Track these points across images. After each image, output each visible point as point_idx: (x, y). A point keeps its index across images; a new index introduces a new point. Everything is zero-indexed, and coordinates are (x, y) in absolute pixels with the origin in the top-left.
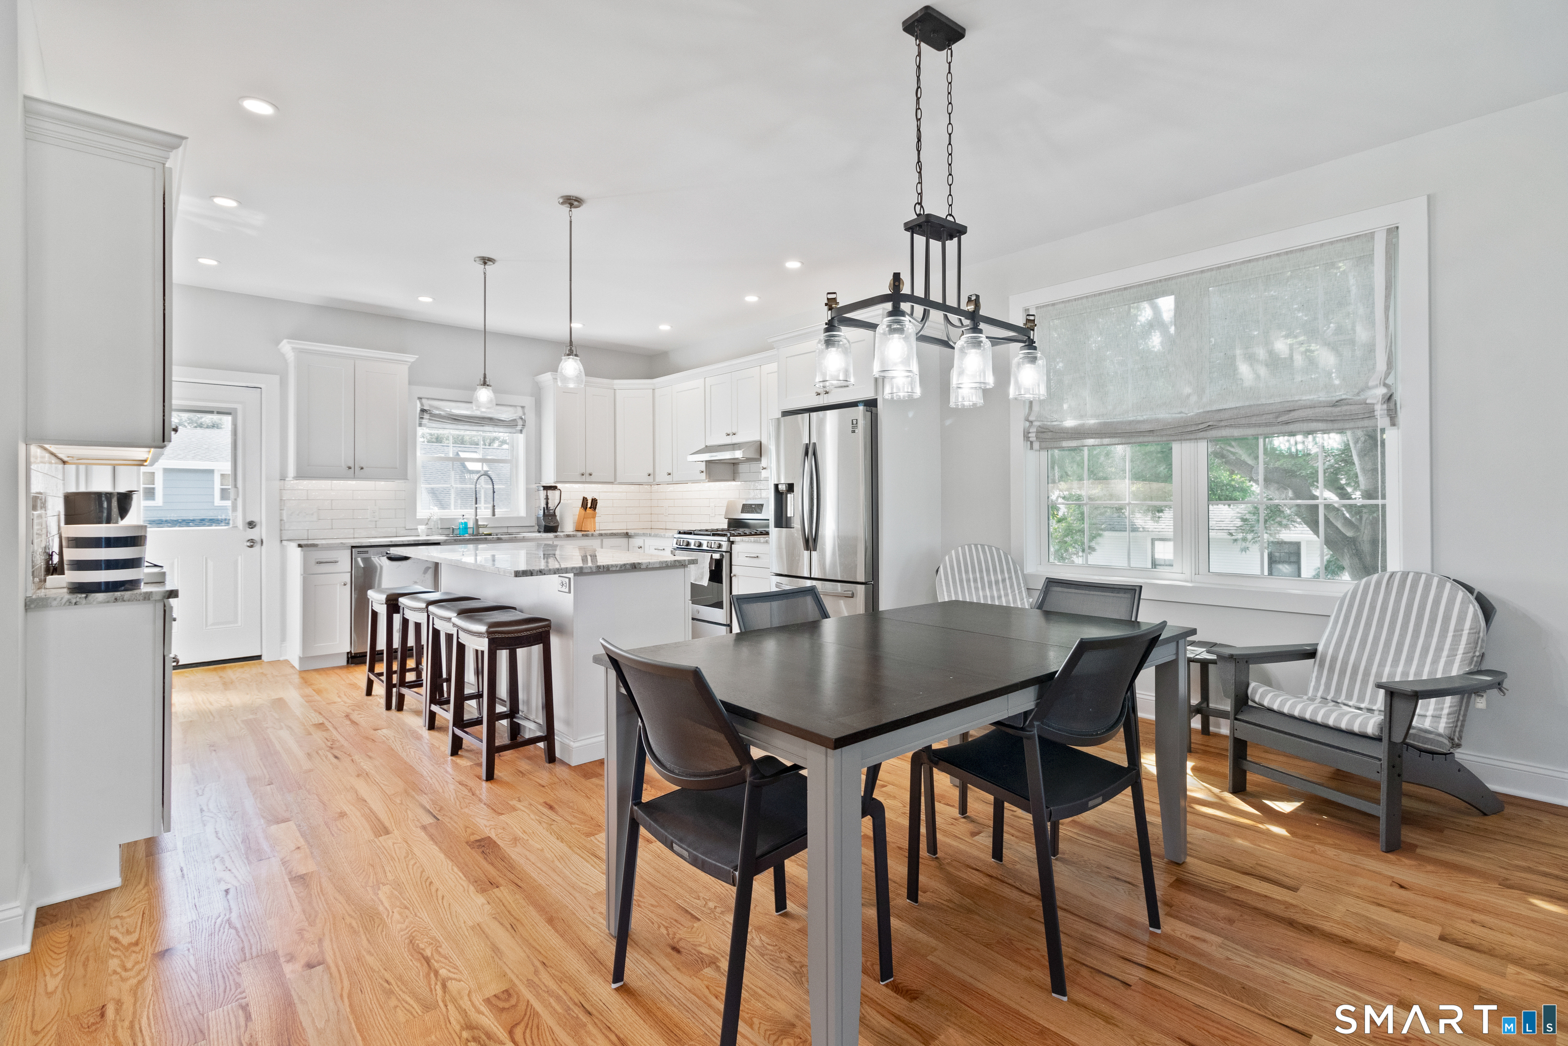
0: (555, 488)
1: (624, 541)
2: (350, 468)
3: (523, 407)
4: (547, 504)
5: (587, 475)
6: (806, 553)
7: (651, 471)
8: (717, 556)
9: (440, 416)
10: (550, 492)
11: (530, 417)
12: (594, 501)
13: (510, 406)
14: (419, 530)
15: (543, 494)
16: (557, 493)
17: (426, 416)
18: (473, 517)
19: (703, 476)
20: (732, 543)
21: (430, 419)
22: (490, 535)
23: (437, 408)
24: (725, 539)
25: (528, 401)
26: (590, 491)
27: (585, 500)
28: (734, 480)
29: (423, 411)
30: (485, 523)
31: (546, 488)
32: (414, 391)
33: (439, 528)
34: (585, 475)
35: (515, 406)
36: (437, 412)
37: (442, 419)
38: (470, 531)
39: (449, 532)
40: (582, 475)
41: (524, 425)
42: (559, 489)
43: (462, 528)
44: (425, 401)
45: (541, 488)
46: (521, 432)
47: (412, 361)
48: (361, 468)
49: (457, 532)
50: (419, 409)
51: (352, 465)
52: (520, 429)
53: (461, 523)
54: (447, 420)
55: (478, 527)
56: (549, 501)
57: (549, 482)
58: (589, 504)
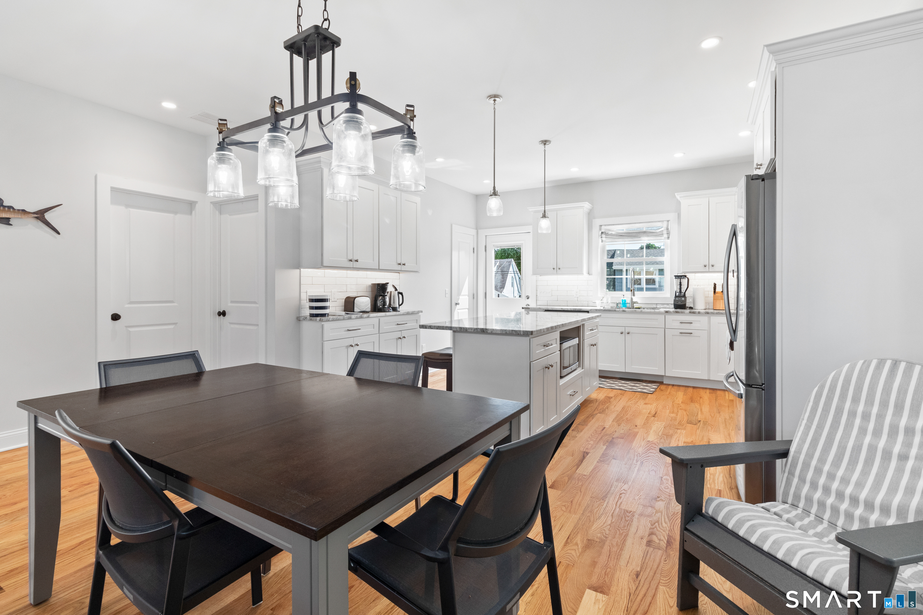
0: (683, 277)
2: (554, 269)
3: (668, 221)
5: (710, 267)
9: (612, 235)
10: (682, 280)
11: (674, 228)
13: (659, 221)
15: (677, 281)
16: (686, 280)
17: (603, 236)
21: (606, 237)
22: (639, 308)
23: (609, 230)
25: (672, 216)
27: (715, 286)
29: (602, 233)
30: (638, 301)
32: (597, 222)
33: (609, 303)
34: (708, 266)
35: (663, 221)
36: (610, 233)
37: (614, 236)
38: (628, 305)
39: (615, 305)
40: (705, 266)
41: (668, 233)
42: (687, 278)
43: (623, 303)
44: (603, 227)
45: (674, 277)
46: (668, 238)
47: (587, 206)
48: (559, 269)
49: (619, 305)
50: (600, 232)
51: (555, 267)
52: (667, 236)
53: (623, 300)
54: (617, 237)
55: (633, 303)
56: (682, 286)
57: (680, 274)
58: (719, 289)
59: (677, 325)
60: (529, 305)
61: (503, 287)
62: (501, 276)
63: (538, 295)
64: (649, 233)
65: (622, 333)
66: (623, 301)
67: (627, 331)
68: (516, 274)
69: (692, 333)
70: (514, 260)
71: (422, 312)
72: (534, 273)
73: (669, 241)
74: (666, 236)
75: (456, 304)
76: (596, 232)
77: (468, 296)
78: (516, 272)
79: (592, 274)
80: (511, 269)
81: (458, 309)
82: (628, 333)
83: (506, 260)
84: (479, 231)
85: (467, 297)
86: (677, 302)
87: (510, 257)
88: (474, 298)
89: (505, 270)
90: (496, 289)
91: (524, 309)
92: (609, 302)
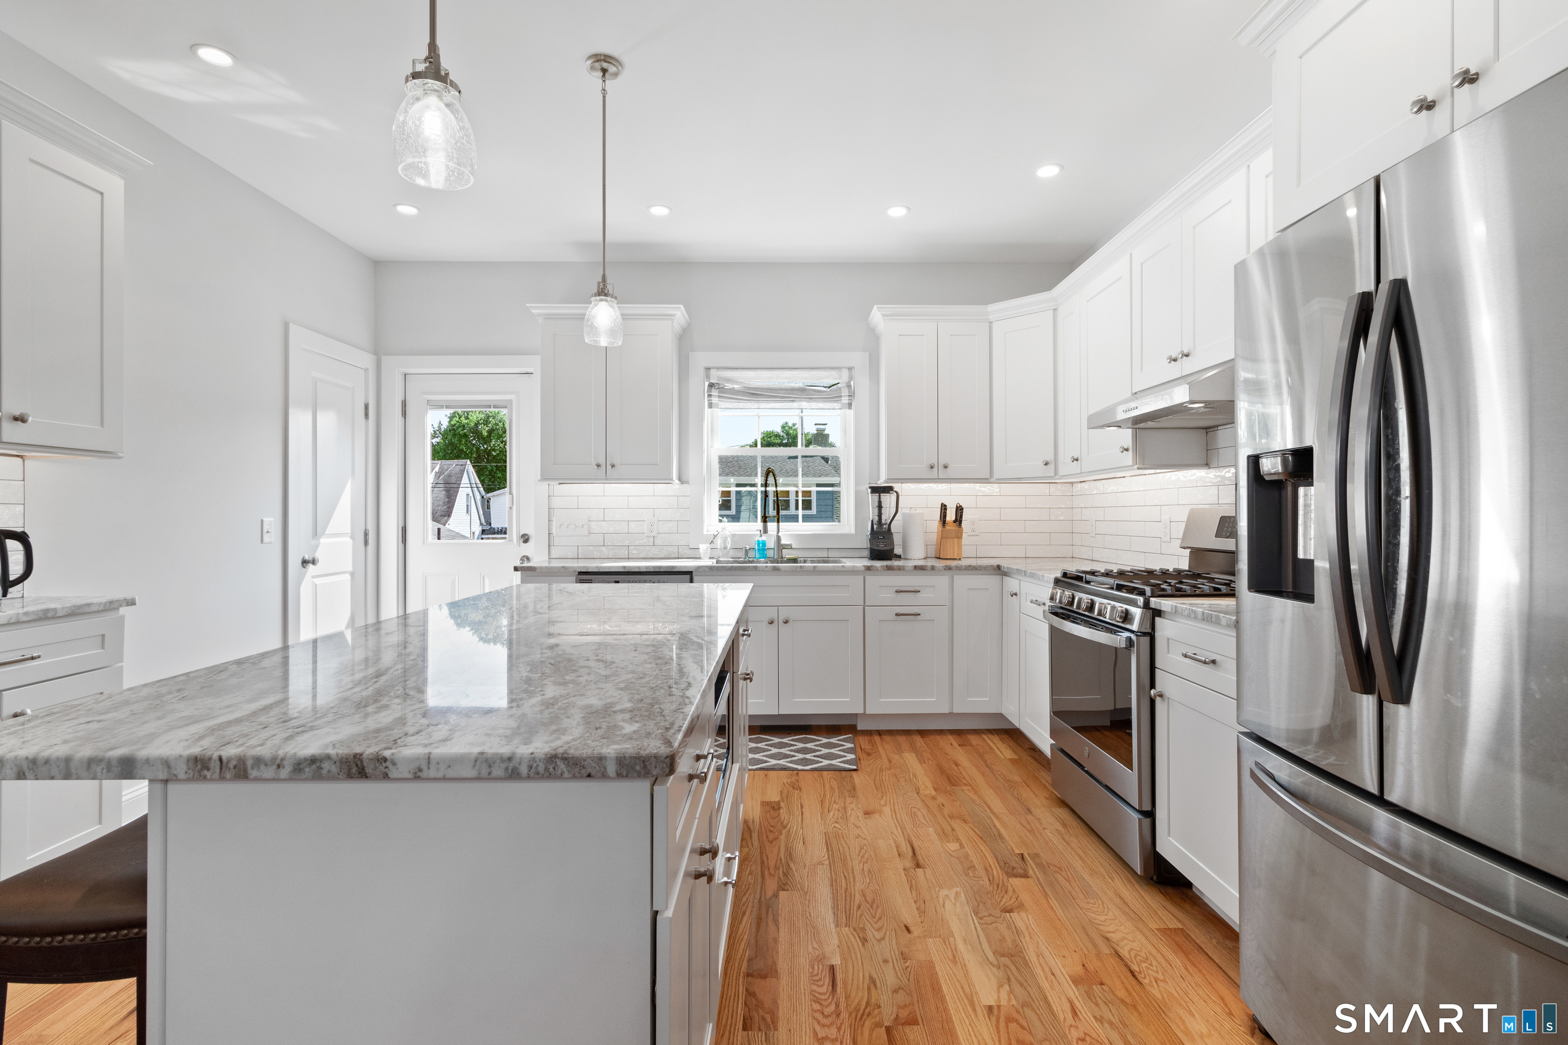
0: (888, 490)
1: (994, 579)
2: (598, 466)
3: (850, 369)
4: (880, 515)
5: (941, 468)
7: (1050, 457)
9: (733, 391)
10: (885, 498)
11: (862, 385)
12: (959, 510)
13: (833, 368)
14: (701, 551)
15: (873, 500)
16: (893, 496)
17: (715, 392)
18: (775, 533)
19: (1128, 458)
20: (1158, 613)
21: (719, 397)
22: (795, 560)
23: (729, 380)
24: (1140, 600)
25: (858, 359)
26: (950, 494)
27: (944, 508)
28: (1207, 465)
29: (711, 385)
30: (790, 543)
31: (876, 490)
32: (700, 359)
33: (728, 548)
34: (936, 468)
35: (839, 369)
36: (729, 386)
37: (737, 395)
38: (770, 554)
39: (741, 554)
40: (932, 467)
41: (851, 396)
42: (896, 492)
43: (759, 550)
44: (713, 372)
45: (869, 490)
46: (850, 406)
47: (679, 313)
48: (613, 466)
49: (751, 554)
50: (707, 384)
51: (602, 461)
52: (847, 402)
53: (758, 541)
54: (744, 396)
55: (780, 547)
56: (883, 511)
57: (881, 483)
58: (951, 516)
59: (888, 596)
60: (528, 559)
61: (448, 514)
62: (444, 493)
63: (554, 531)
64: (813, 393)
65: (771, 623)
66: (759, 544)
67: (781, 619)
68: (475, 489)
69: (919, 614)
70: (472, 463)
71: (131, 603)
72: (546, 476)
73: (852, 412)
74: (845, 400)
75: (305, 562)
76: (697, 384)
77: (352, 537)
78: (475, 486)
79: (687, 482)
80: (465, 480)
81: (314, 577)
82: (786, 622)
83: (456, 462)
84: (384, 359)
85: (348, 539)
86: (878, 545)
87: (463, 456)
88: (366, 543)
89: (453, 480)
90: (435, 519)
91: (519, 573)
92: (729, 546)
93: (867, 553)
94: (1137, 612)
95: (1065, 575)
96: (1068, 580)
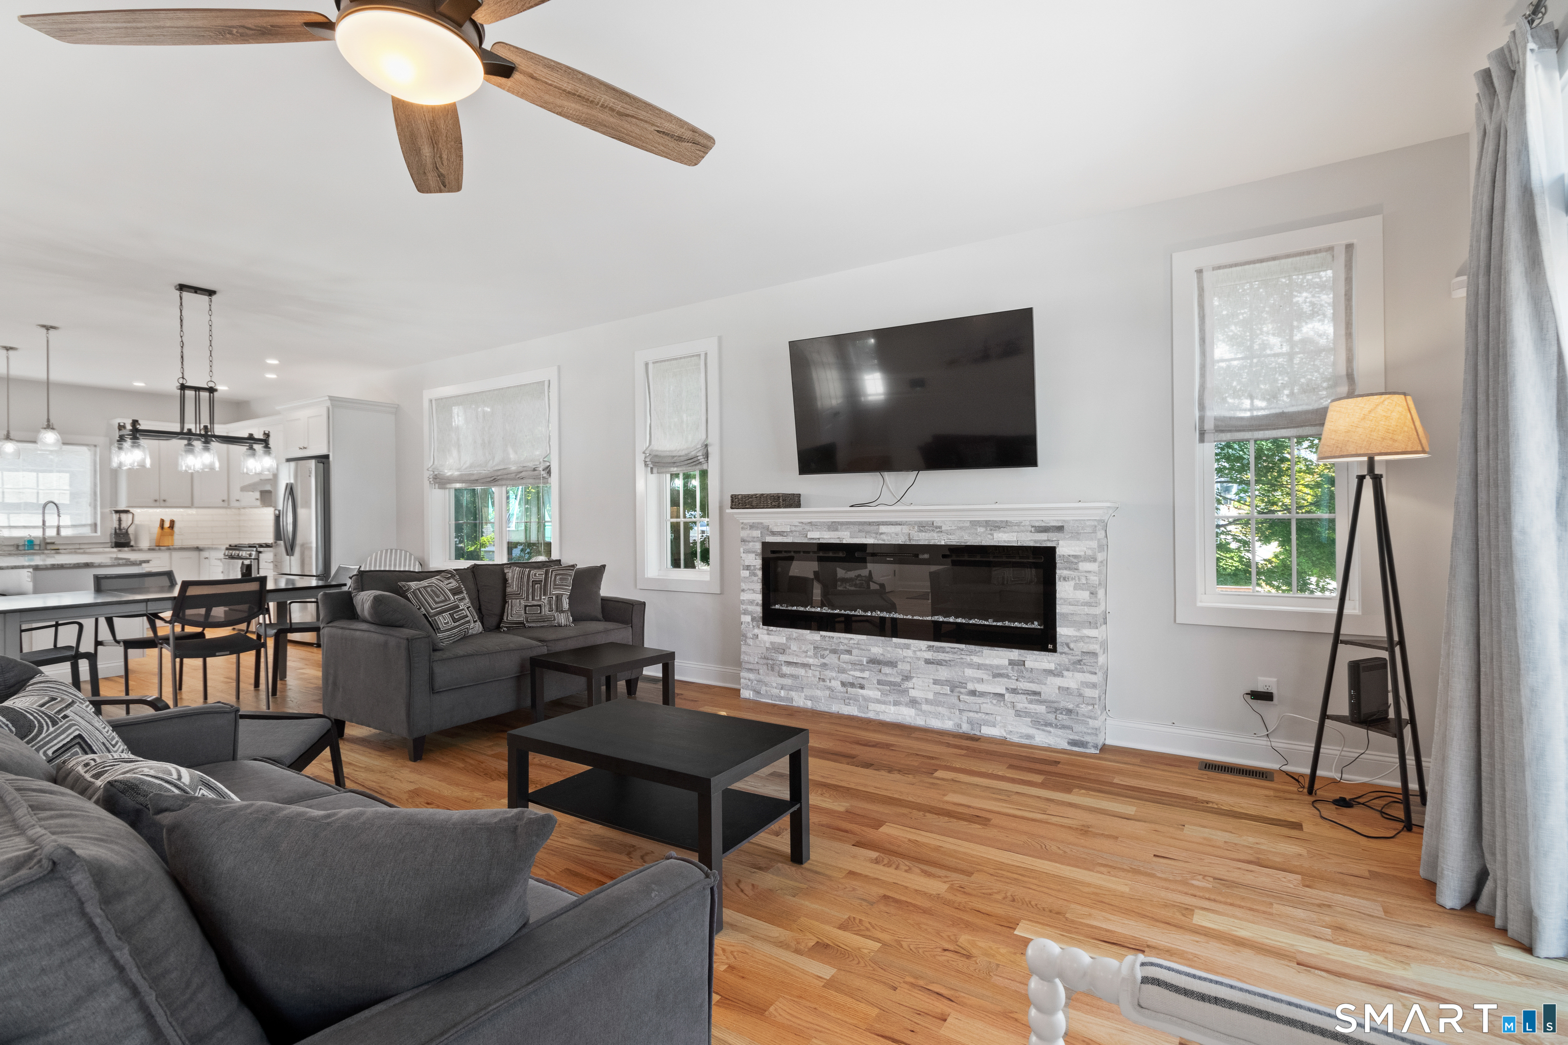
0: (127, 512)
1: (194, 554)
4: (120, 524)
5: (161, 501)
6: (288, 557)
7: (225, 498)
8: (247, 562)
10: (123, 516)
12: (172, 523)
15: (115, 517)
16: (130, 516)
18: (41, 536)
19: (258, 503)
20: (260, 552)
24: (255, 549)
26: (168, 514)
27: (162, 521)
30: (52, 541)
31: (117, 512)
34: (158, 501)
35: (87, 445)
38: (37, 547)
39: (13, 548)
40: (156, 500)
42: (132, 513)
43: (28, 545)
49: (22, 548)
53: (28, 541)
56: (122, 522)
57: (122, 507)
58: (167, 525)
66: (28, 543)
86: (118, 540)
93: (109, 545)
94: (254, 553)
95: (230, 546)
96: (231, 548)
